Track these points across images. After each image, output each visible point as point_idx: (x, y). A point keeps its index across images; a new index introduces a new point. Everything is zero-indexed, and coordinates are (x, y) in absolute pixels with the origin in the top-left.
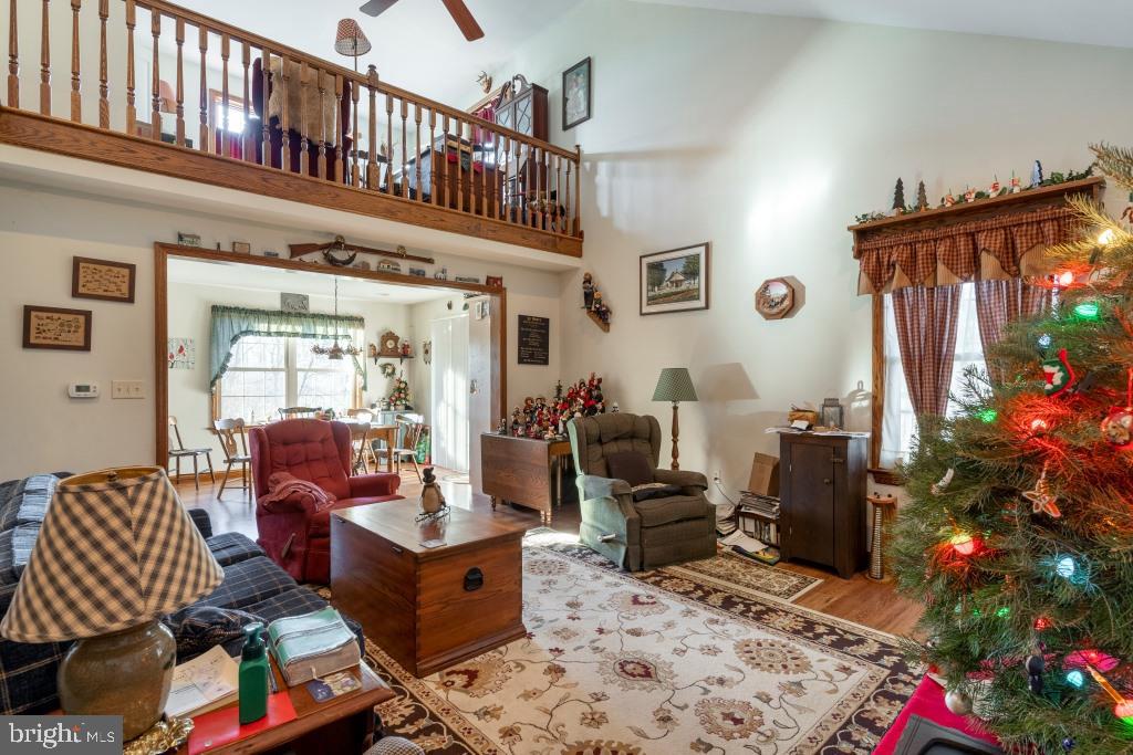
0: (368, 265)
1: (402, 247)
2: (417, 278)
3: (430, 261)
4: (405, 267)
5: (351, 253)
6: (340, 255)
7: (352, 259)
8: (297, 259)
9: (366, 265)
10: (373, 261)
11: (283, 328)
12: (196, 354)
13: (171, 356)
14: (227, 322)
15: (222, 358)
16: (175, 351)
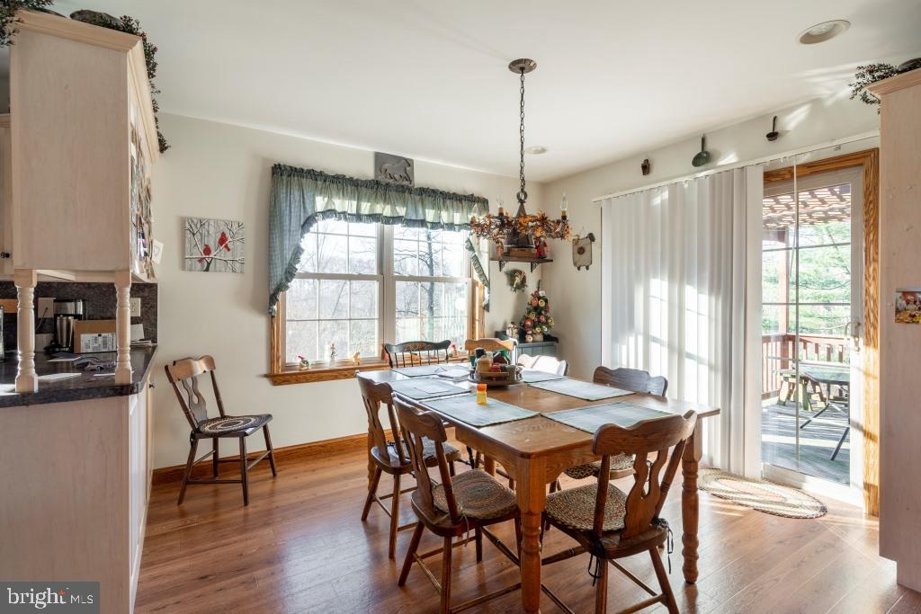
11: (378, 209)
12: (246, 248)
13: (207, 251)
14: (296, 194)
15: (288, 255)
16: (212, 242)
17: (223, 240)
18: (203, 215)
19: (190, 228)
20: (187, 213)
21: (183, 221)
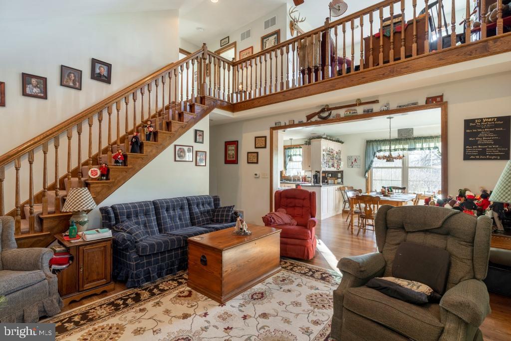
0: (339, 115)
1: (359, 99)
2: (369, 114)
3: (376, 102)
4: (360, 110)
5: (329, 112)
6: (325, 114)
7: (330, 115)
8: (309, 121)
9: (338, 115)
10: (342, 113)
11: (397, 147)
12: (361, 162)
13: (352, 163)
14: (371, 146)
15: (369, 163)
16: (353, 161)
17: (355, 160)
18: (352, 155)
19: (349, 158)
20: (348, 155)
21: (348, 157)
